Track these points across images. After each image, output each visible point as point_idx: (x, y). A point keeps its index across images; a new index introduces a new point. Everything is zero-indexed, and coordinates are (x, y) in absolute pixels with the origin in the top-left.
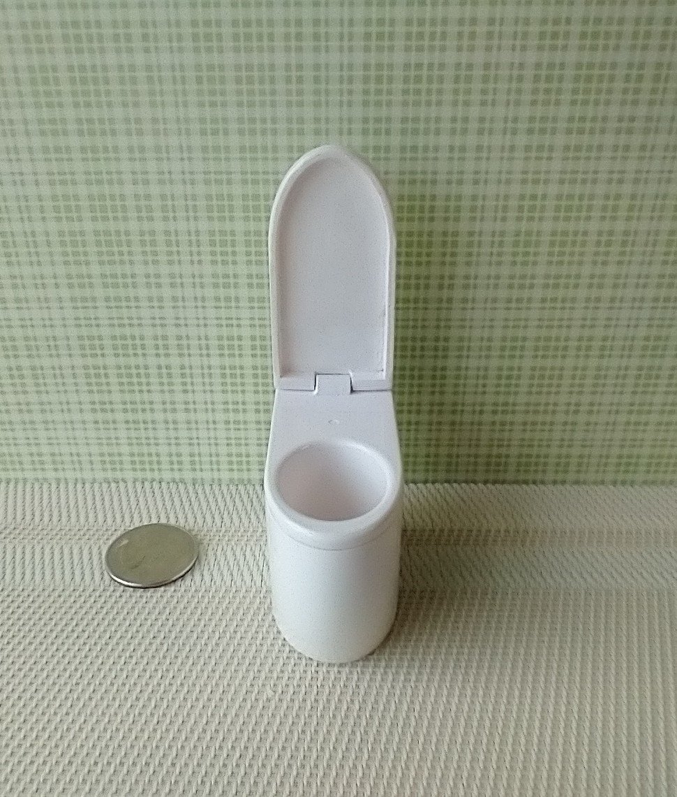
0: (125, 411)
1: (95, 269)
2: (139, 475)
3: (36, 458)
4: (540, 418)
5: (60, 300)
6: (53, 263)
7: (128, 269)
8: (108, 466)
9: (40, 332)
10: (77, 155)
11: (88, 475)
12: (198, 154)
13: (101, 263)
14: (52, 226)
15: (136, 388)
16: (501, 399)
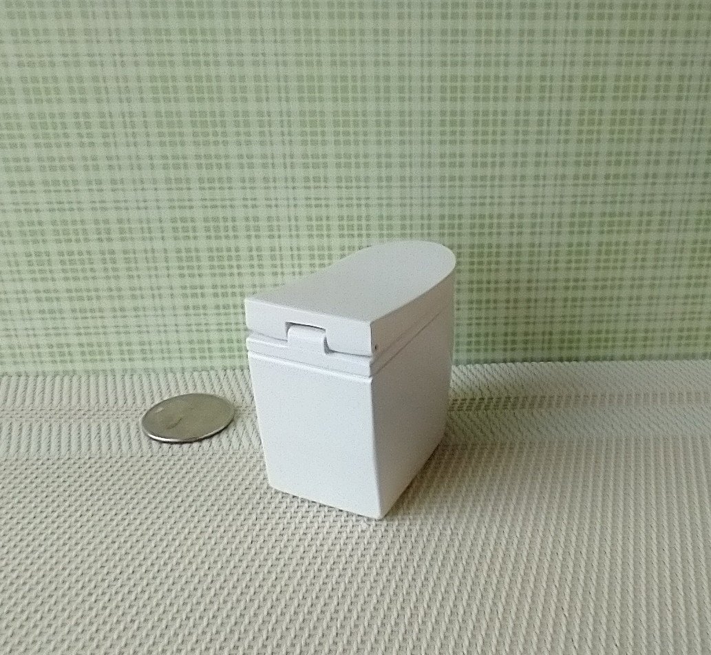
0: (216, 295)
1: (190, 150)
2: (228, 363)
3: (125, 348)
4: (608, 293)
5: (155, 181)
6: (149, 144)
7: (221, 150)
8: (198, 355)
9: (134, 214)
10: (176, 37)
11: (176, 364)
12: (290, 37)
13: (196, 143)
14: (150, 107)
15: (227, 271)
16: (572, 275)
